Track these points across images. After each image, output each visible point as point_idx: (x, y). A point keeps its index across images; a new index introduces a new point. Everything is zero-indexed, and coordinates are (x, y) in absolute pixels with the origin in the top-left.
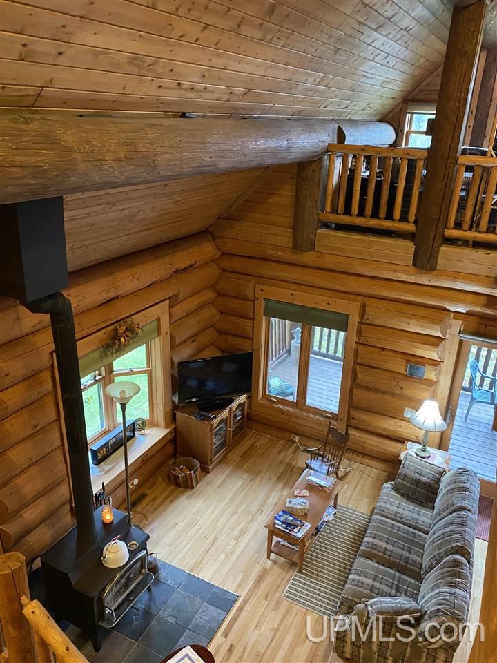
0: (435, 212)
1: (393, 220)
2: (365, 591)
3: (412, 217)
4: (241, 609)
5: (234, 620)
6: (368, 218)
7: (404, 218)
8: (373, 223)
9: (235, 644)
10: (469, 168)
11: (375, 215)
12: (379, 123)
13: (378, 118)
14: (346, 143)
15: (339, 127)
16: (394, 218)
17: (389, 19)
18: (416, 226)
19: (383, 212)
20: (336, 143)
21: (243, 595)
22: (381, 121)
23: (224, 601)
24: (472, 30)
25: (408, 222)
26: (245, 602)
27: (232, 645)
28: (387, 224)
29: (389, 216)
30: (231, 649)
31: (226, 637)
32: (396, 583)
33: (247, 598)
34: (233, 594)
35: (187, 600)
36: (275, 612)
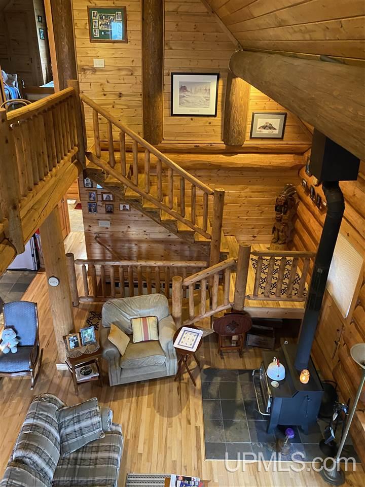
4: (199, 449)
5: (198, 441)
9: (188, 425)
21: (205, 462)
23: (214, 451)
26: (199, 457)
27: (190, 424)
30: (189, 422)
31: (196, 427)
32: (78, 466)
33: (200, 461)
34: (211, 458)
35: (238, 438)
36: (173, 460)
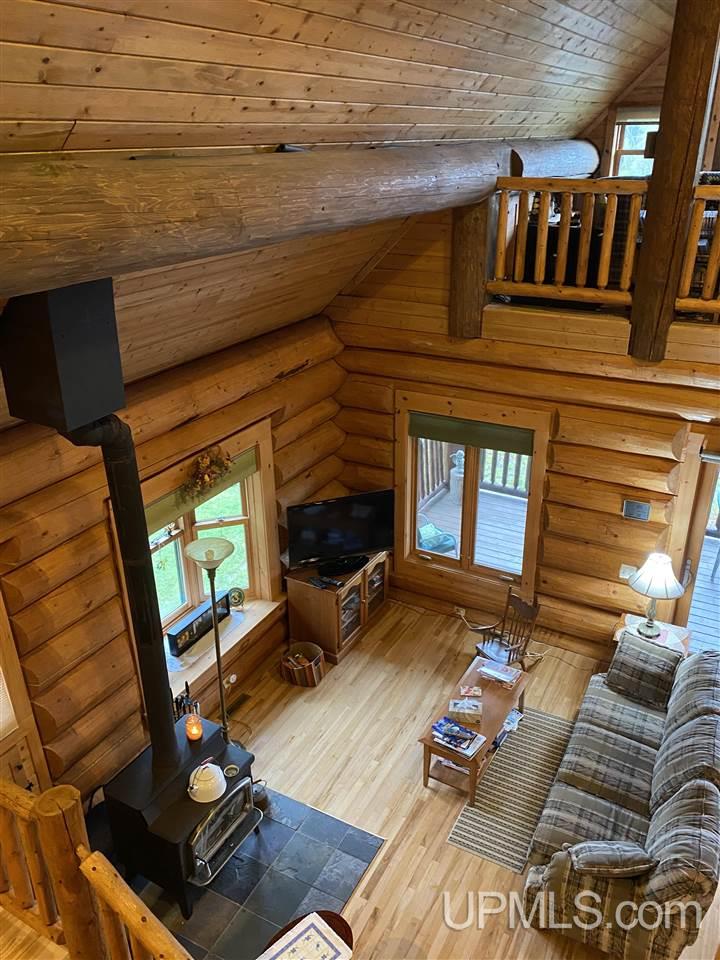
0: (661, 273)
2: (566, 832)
3: (626, 283)
4: (388, 859)
5: (379, 873)
6: (560, 286)
7: (614, 284)
8: (568, 293)
9: (379, 907)
10: (712, 205)
11: (570, 281)
13: (572, 134)
14: (524, 175)
15: (513, 151)
16: (599, 283)
18: (632, 295)
19: (581, 276)
20: (509, 175)
21: (389, 840)
22: (576, 138)
23: (364, 847)
25: (620, 290)
26: (394, 848)
27: (376, 910)
28: (589, 294)
29: (592, 282)
30: (375, 915)
31: (367, 898)
32: (612, 820)
33: (396, 843)
34: (376, 838)
35: (310, 846)
36: (437, 863)
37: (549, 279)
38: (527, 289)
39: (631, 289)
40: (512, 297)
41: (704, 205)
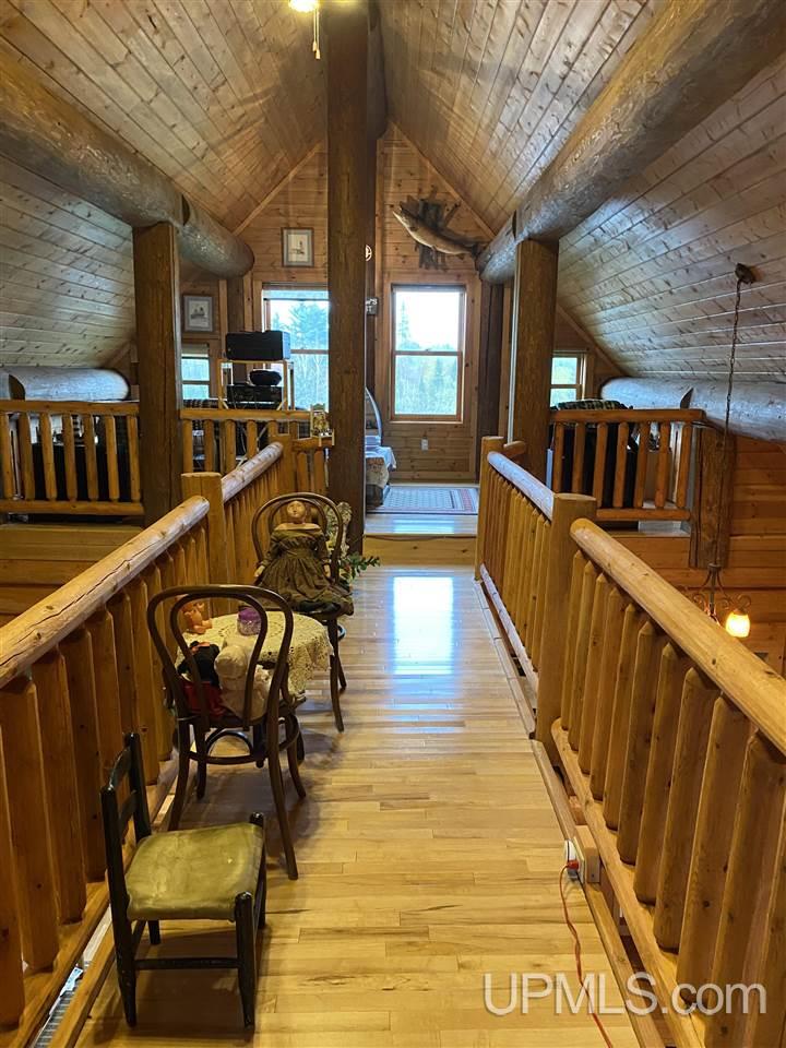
0: (163, 484)
1: (110, 500)
3: (136, 495)
6: (74, 500)
7: (125, 496)
8: (82, 508)
10: (197, 425)
11: (83, 496)
12: (95, 371)
13: (96, 364)
14: (27, 398)
15: (10, 376)
16: (111, 497)
17: (40, 237)
18: (144, 505)
19: (93, 491)
20: (9, 398)
22: (102, 367)
24: (159, 255)
25: (132, 501)
28: (102, 508)
29: (104, 496)
37: (62, 496)
38: (40, 507)
39: (141, 501)
40: (29, 515)
41: (190, 425)
